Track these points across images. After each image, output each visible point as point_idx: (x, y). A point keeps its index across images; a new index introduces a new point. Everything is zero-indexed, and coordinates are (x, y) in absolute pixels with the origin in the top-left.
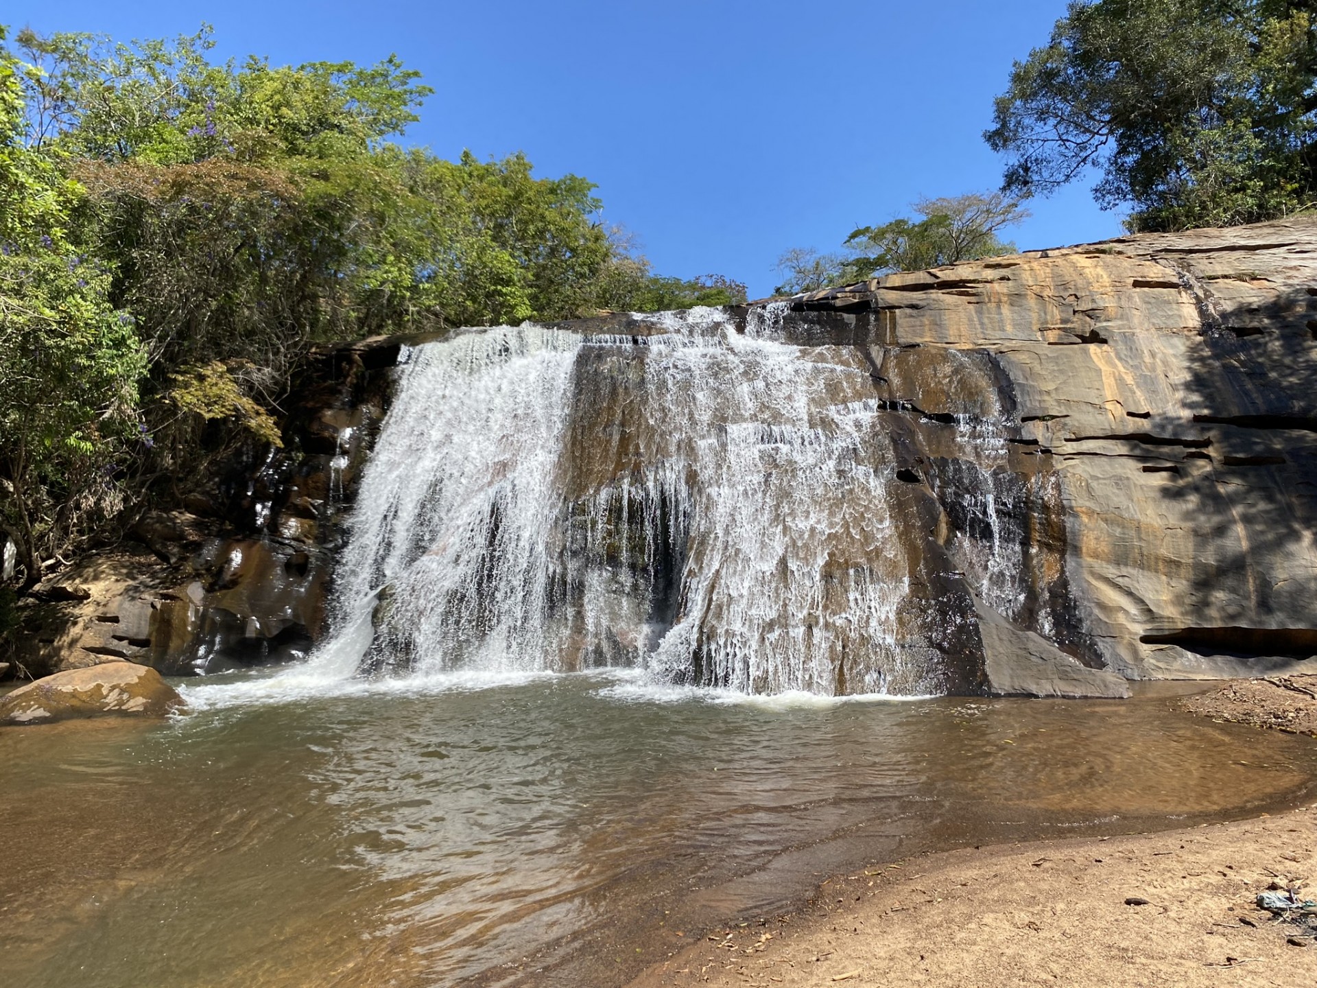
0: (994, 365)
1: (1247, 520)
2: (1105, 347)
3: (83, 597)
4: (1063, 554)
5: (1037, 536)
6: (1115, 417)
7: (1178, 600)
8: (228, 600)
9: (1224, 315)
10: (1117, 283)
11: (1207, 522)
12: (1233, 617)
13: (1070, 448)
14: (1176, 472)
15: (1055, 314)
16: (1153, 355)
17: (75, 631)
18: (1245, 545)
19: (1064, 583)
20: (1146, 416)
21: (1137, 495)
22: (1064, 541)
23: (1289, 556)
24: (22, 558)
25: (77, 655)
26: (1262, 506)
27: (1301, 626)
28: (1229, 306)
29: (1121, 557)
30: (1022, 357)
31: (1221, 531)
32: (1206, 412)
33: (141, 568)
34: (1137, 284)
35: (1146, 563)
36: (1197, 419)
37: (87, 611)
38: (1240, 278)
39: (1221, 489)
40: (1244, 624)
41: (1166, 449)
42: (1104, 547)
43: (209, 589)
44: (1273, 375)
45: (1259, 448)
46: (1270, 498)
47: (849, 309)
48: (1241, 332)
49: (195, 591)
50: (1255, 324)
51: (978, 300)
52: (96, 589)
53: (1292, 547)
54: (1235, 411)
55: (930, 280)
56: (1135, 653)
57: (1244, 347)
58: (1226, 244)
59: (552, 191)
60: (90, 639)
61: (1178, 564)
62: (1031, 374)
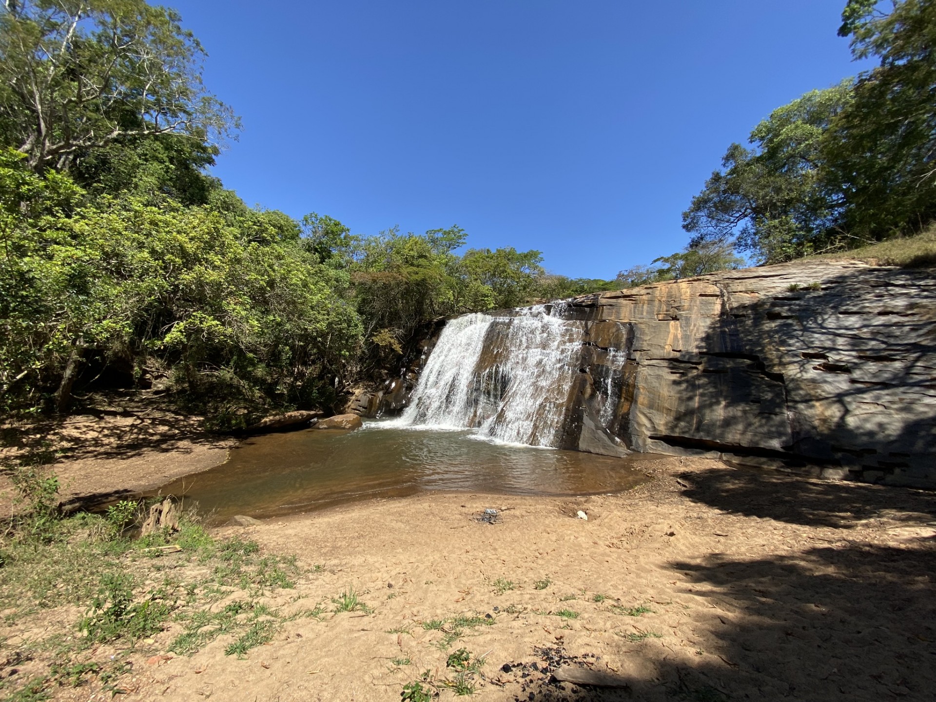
0: (631, 329)
1: (702, 395)
2: (677, 322)
3: (353, 394)
4: (631, 402)
5: (624, 395)
6: (668, 351)
7: (666, 424)
8: (388, 397)
9: (732, 309)
10: (692, 296)
11: (685, 395)
12: (684, 433)
13: (646, 362)
14: (683, 374)
15: (664, 308)
16: (695, 325)
17: (350, 403)
18: (696, 405)
19: (628, 414)
20: (680, 351)
21: (663, 383)
22: (632, 398)
23: (712, 411)
24: (340, 382)
25: (349, 410)
26: (711, 390)
27: (708, 439)
28: (735, 305)
29: (651, 407)
30: (643, 326)
31: (690, 398)
32: (705, 350)
33: (369, 386)
34: (701, 295)
35: (659, 409)
36: (700, 353)
37: (353, 398)
38: (746, 292)
39: (697, 382)
40: (687, 436)
41: (683, 365)
42: (646, 402)
43: (384, 394)
44: (742, 335)
45: (720, 366)
46: (715, 387)
47: (587, 306)
48: (736, 316)
49: (380, 394)
50: (745, 313)
51: (636, 302)
52: (357, 391)
53: (715, 407)
54: (717, 350)
55: (621, 295)
56: (644, 441)
57: (734, 323)
58: (756, 274)
59: (525, 256)
60: (353, 406)
61: (670, 410)
62: (643, 333)
